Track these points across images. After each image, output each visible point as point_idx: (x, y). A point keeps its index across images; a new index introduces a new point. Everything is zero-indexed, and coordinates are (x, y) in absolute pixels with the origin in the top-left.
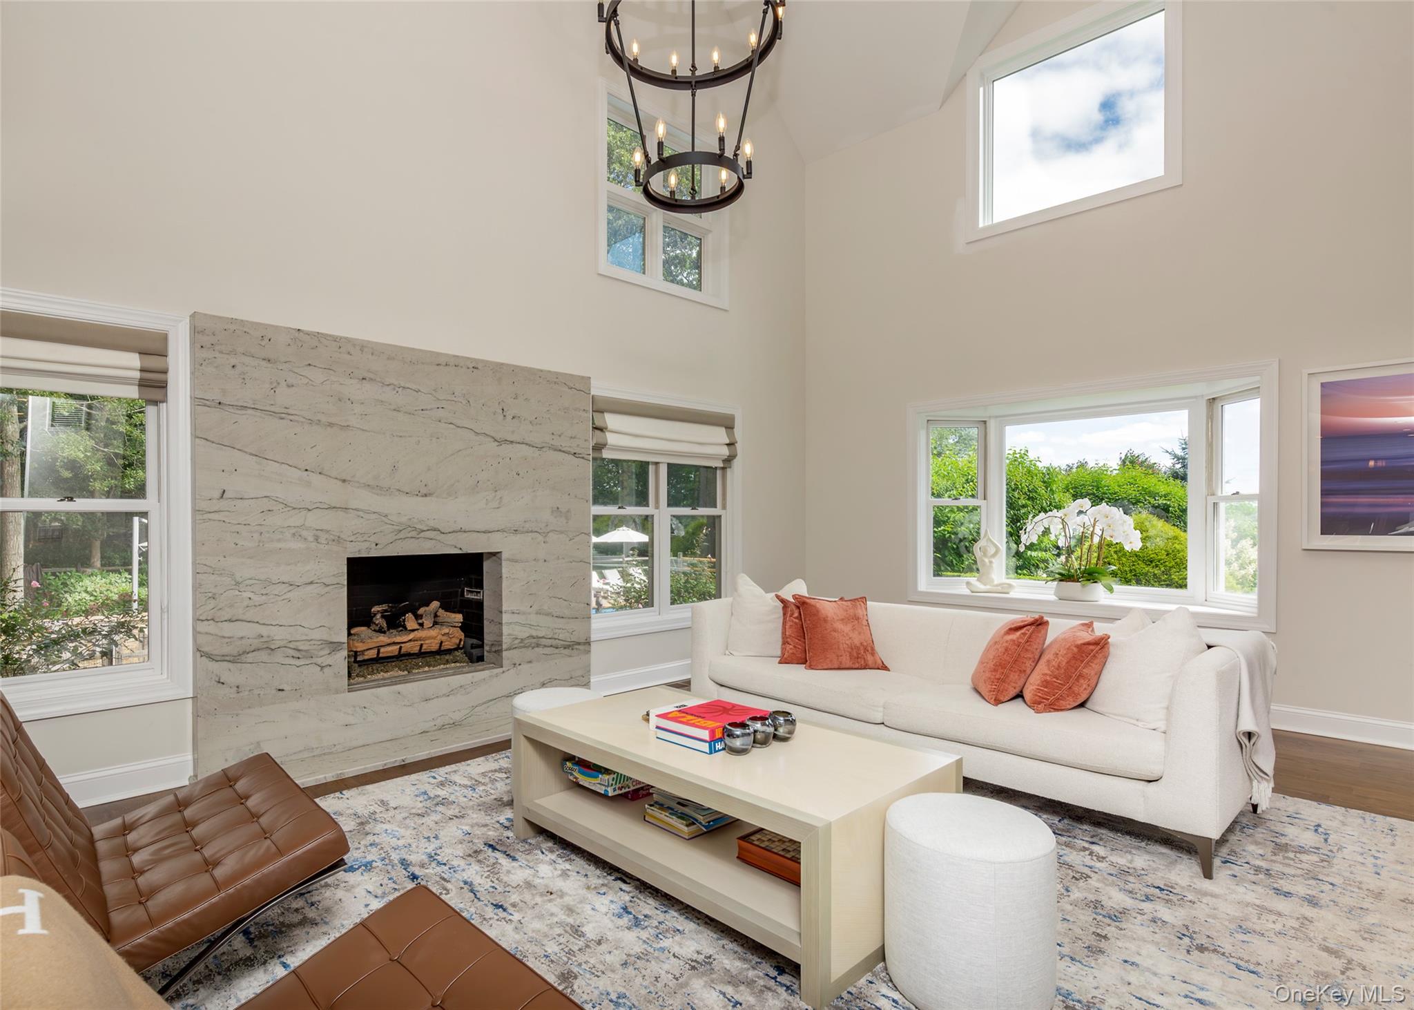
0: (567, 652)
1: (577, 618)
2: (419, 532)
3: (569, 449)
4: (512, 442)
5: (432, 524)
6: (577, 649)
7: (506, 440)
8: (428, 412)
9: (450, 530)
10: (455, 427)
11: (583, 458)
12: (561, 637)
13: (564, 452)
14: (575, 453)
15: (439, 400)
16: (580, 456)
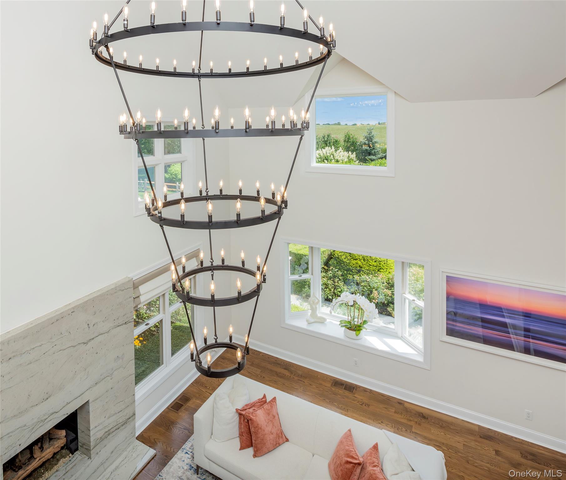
0: (123, 427)
1: (128, 406)
2: (43, 421)
3: (122, 323)
4: (93, 339)
5: (51, 412)
6: (129, 421)
7: (90, 340)
8: (47, 353)
9: (62, 407)
10: (62, 351)
11: (130, 322)
12: (121, 421)
13: (120, 325)
14: (126, 323)
15: (53, 342)
16: (128, 322)
